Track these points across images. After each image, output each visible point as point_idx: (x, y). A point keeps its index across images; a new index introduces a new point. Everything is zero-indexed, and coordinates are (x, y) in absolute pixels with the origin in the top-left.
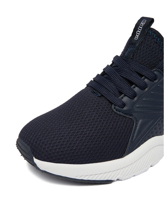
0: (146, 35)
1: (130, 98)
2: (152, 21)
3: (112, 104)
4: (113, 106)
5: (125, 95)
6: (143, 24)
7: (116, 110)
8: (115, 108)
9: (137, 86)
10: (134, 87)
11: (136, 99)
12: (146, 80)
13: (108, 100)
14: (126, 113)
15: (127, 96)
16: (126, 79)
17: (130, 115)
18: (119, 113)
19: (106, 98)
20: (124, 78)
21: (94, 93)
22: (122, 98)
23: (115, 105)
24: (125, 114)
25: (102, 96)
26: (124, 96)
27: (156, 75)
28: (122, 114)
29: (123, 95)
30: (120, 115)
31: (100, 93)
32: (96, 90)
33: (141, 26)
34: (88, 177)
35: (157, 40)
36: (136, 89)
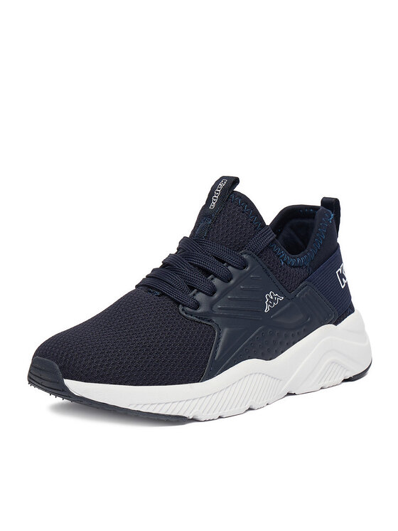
0: (227, 200)
1: (206, 294)
2: (236, 181)
3: (178, 304)
4: (181, 307)
5: (199, 291)
6: (221, 185)
7: (186, 313)
8: (183, 310)
9: (216, 276)
10: (212, 279)
11: (216, 296)
12: (230, 268)
13: (172, 299)
14: (201, 316)
15: (201, 291)
16: (200, 268)
17: (209, 321)
18: (190, 316)
19: (169, 297)
20: (195, 266)
21: (150, 292)
22: (194, 295)
23: (183, 306)
24: (199, 318)
25: (163, 294)
26: (197, 292)
27: (244, 260)
28: (195, 318)
29: (195, 290)
30: (192, 320)
31: (159, 291)
32: (152, 288)
33: (219, 189)
34: (148, 406)
35: (244, 208)
36: (216, 282)
